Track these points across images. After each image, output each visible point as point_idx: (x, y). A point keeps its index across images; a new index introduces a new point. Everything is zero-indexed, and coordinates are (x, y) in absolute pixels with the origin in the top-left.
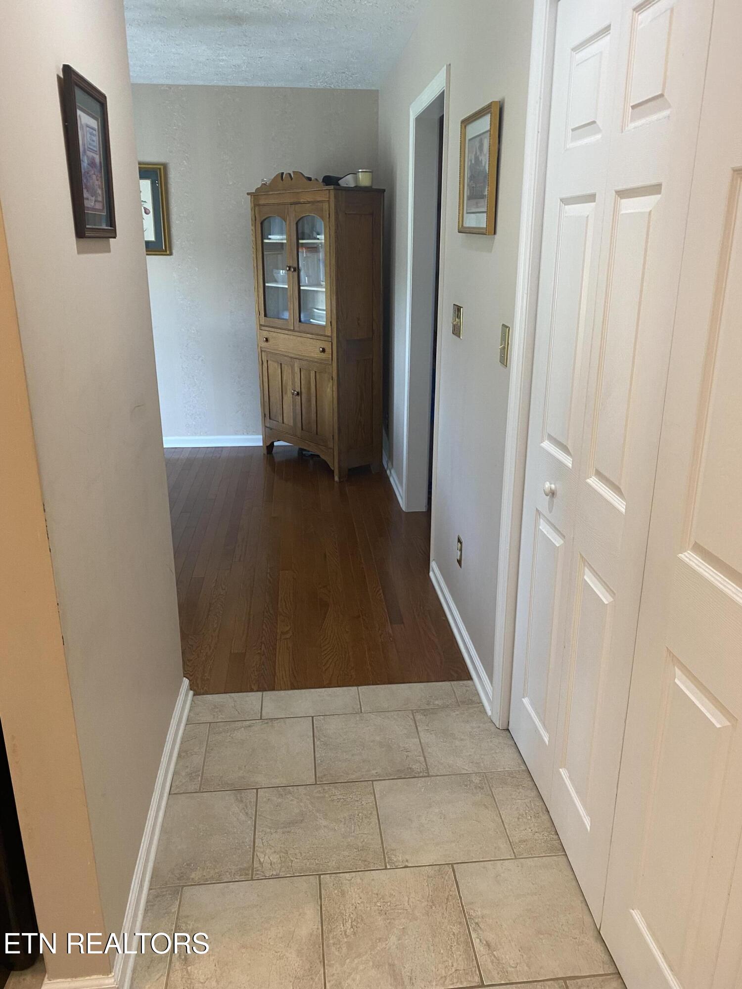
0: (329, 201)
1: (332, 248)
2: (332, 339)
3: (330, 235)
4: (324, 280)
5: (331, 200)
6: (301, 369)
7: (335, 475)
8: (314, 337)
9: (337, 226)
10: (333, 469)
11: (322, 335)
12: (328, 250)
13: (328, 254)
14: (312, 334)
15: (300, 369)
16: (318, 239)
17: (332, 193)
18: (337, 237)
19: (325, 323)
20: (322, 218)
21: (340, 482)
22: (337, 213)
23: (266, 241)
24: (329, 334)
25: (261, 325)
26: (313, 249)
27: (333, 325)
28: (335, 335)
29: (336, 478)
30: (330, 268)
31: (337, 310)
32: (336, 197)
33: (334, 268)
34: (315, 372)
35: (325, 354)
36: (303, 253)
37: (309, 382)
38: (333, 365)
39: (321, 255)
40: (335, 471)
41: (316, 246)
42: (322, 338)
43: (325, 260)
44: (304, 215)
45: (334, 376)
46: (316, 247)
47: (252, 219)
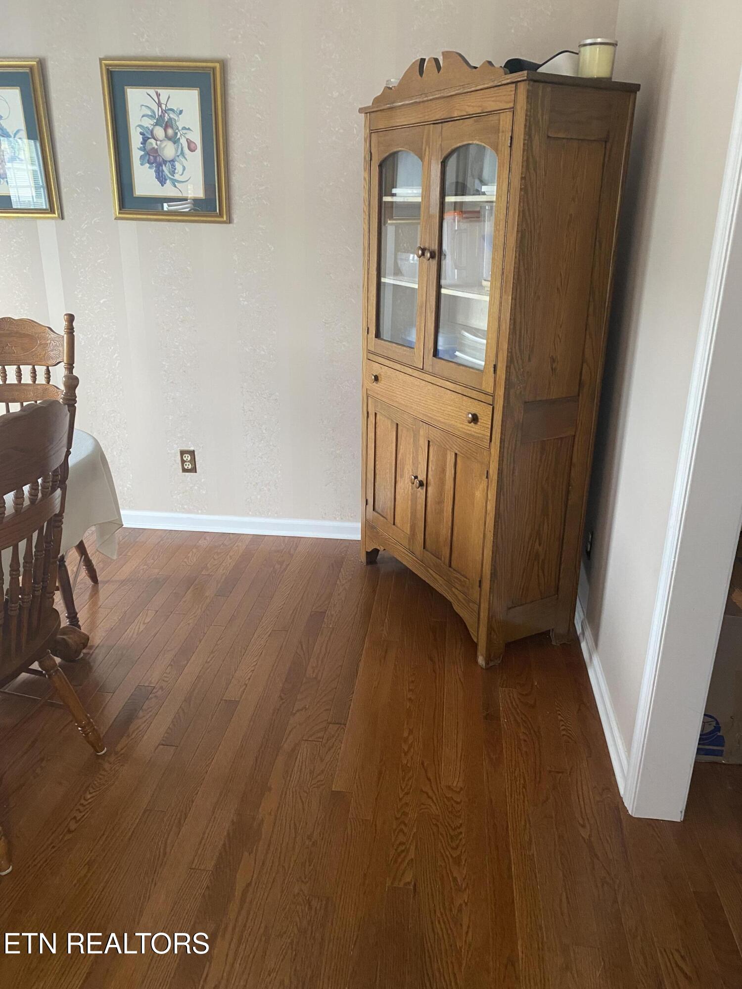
0: (513, 110)
1: (511, 213)
2: (493, 401)
3: (509, 184)
4: (489, 279)
5: (518, 107)
6: (431, 443)
7: (479, 653)
8: (458, 389)
9: (529, 163)
10: (475, 640)
11: (473, 389)
12: (503, 217)
13: (502, 223)
14: (455, 383)
15: (429, 441)
16: (484, 194)
17: (523, 88)
18: (524, 189)
19: (483, 363)
20: (496, 149)
21: (488, 669)
22: (529, 135)
23: (387, 199)
24: (490, 390)
25: (369, 352)
26: (472, 214)
27: (498, 372)
28: (501, 392)
29: (481, 660)
30: (504, 256)
31: (510, 343)
32: (531, 97)
33: (511, 254)
34: (456, 454)
35: (476, 427)
36: (451, 222)
37: (443, 471)
38: (492, 450)
39: (488, 227)
40: (480, 644)
41: (478, 209)
42: (474, 394)
43: (495, 237)
44: (459, 145)
45: (491, 472)
46: (479, 212)
47: (365, 158)
